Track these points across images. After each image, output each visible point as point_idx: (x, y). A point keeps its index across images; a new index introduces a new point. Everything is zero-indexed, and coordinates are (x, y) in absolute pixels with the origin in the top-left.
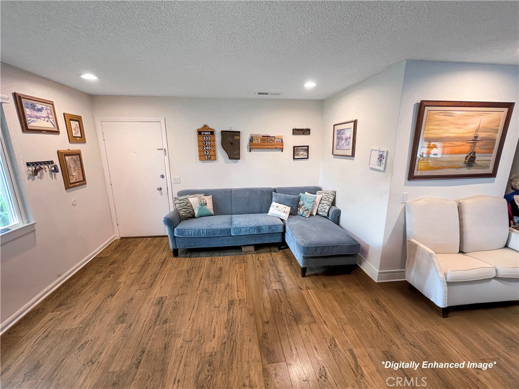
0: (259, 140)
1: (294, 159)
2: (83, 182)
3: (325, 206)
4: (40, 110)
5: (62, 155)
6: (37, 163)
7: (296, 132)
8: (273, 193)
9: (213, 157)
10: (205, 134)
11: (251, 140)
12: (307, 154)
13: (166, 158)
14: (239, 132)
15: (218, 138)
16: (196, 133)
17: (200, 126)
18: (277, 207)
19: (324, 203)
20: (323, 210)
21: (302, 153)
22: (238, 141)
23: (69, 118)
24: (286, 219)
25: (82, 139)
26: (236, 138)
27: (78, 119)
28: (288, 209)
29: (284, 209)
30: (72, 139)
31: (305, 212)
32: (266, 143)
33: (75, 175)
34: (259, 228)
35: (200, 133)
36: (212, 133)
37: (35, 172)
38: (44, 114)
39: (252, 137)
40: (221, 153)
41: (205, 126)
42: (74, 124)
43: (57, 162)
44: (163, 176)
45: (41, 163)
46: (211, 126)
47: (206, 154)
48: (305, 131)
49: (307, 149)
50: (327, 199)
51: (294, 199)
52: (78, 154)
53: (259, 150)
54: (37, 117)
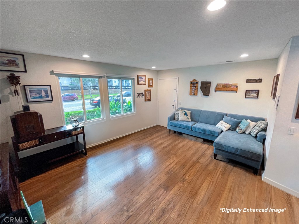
0: (221, 86)
1: (245, 98)
2: (150, 100)
3: (255, 130)
4: (142, 78)
5: (146, 91)
6: (139, 93)
7: (249, 81)
8: (225, 116)
9: (196, 94)
10: (194, 83)
11: (217, 86)
12: (257, 95)
13: (177, 93)
14: (210, 82)
15: (199, 85)
16: (190, 83)
17: (192, 80)
18: (222, 123)
19: (255, 128)
20: (253, 132)
21: (253, 94)
22: (210, 87)
23: (150, 80)
24: (224, 131)
25: (152, 86)
26: (208, 85)
27: (152, 80)
28: (228, 126)
29: (225, 126)
30: (149, 86)
31: (239, 130)
32: (226, 88)
33: (148, 97)
34: (205, 131)
35: (191, 83)
36: (197, 83)
37: (138, 96)
38: (143, 79)
39: (217, 85)
40: (200, 92)
41: (194, 80)
42: (151, 81)
43: (144, 93)
44: (175, 101)
45: (140, 93)
46: (197, 80)
47: (193, 92)
48: (257, 80)
49: (258, 92)
50: (259, 126)
51: (236, 122)
52: (150, 91)
53: (221, 91)
54: (141, 81)
